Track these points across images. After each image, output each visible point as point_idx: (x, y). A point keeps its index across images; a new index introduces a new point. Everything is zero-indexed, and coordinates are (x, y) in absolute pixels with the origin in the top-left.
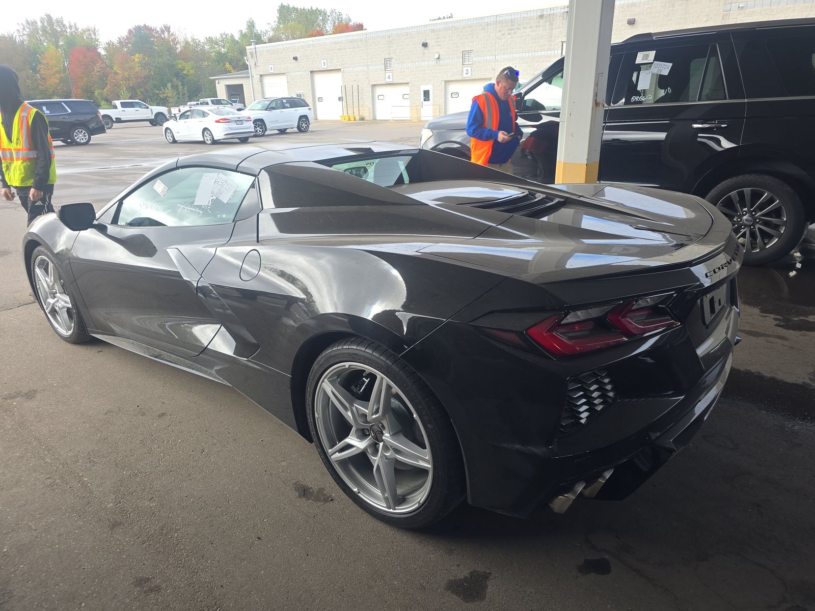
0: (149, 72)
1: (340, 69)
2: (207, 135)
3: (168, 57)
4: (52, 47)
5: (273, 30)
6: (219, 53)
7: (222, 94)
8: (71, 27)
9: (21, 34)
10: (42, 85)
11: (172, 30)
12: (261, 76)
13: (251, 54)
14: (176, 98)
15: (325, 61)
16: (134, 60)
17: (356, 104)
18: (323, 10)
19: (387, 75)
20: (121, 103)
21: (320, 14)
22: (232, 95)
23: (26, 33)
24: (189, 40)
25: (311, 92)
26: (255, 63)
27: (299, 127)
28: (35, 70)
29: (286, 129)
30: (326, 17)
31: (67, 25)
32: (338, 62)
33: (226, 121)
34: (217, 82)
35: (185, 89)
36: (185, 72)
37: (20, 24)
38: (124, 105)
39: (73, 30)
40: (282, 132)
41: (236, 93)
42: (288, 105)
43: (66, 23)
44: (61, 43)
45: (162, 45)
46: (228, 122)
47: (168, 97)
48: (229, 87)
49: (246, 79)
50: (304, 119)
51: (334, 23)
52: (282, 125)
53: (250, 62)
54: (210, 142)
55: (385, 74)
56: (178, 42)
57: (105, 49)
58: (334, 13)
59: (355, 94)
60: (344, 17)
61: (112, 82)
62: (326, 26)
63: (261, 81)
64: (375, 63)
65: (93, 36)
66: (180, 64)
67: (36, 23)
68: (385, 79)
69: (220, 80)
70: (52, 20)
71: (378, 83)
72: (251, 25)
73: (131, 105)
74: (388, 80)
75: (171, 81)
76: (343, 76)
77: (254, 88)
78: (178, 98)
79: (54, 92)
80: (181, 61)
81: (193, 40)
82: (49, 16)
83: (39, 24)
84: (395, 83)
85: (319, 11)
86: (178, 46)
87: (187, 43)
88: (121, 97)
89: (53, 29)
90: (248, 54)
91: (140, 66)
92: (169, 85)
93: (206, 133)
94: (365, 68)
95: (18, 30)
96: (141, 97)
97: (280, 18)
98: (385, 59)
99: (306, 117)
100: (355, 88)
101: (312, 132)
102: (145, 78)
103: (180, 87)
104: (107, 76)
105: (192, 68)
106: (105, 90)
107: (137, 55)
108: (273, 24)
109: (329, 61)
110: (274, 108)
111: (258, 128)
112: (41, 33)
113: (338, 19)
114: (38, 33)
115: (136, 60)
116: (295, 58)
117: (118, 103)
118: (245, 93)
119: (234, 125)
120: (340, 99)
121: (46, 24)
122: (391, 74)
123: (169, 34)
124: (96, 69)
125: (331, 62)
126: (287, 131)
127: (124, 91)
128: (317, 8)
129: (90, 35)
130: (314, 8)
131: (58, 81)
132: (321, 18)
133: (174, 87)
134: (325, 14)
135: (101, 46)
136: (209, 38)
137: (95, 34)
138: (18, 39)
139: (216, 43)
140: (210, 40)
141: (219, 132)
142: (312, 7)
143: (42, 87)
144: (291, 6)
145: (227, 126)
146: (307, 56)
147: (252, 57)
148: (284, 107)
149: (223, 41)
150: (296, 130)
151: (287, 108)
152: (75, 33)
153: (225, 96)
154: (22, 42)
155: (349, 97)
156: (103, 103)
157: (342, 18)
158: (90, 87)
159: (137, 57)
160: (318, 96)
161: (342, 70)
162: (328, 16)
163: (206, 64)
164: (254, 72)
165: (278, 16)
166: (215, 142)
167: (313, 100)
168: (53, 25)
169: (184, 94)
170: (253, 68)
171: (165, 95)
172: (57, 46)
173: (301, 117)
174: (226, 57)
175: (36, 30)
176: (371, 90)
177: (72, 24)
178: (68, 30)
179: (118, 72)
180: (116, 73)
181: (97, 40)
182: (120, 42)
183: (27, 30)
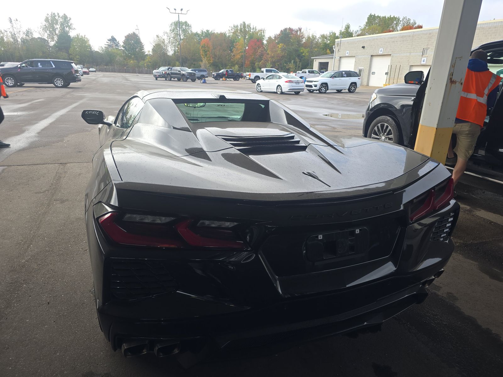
0: (285, 54)
1: (391, 55)
2: (279, 89)
3: (297, 46)
4: (242, 39)
5: (361, 30)
6: (325, 43)
7: (316, 67)
8: (253, 29)
9: (230, 32)
10: (233, 59)
11: (302, 30)
12: (340, 57)
13: (338, 44)
14: (294, 68)
15: (382, 49)
16: (279, 47)
17: (396, 77)
18: (397, 18)
19: (423, 59)
20: (266, 70)
21: (395, 20)
22: (322, 68)
23: (232, 32)
24: (311, 36)
25: (368, 69)
26: (339, 50)
27: (349, 90)
28: (232, 51)
29: (342, 90)
30: (398, 22)
31: (252, 28)
32: (390, 50)
33: (290, 81)
34: (315, 60)
35: (300, 64)
36: (304, 54)
37: (231, 27)
38: (267, 71)
39: (254, 30)
40: (339, 91)
41: (324, 67)
42: (345, 75)
43: (252, 27)
44: (247, 37)
45: (295, 39)
46: (292, 82)
47: (290, 68)
48: (321, 64)
49: (331, 59)
50: (354, 84)
51: (404, 25)
52: (339, 87)
53: (335, 49)
54: (279, 93)
55: (422, 59)
56: (304, 37)
57: (267, 41)
58: (405, 19)
59: (397, 70)
60: (412, 21)
61: (265, 59)
62: (398, 27)
63: (340, 61)
64: (416, 51)
65: (263, 34)
66: (302, 50)
67: (238, 26)
68: (421, 62)
69: (317, 59)
70: (245, 25)
71: (415, 65)
72: (348, 27)
73: (271, 71)
74: (423, 63)
75: (294, 59)
76: (391, 59)
77: (335, 64)
78: (296, 69)
79: (237, 63)
80: (303, 48)
81: (313, 36)
82: (244, 23)
83: (239, 27)
84: (427, 64)
85: (395, 18)
86: (304, 39)
87: (309, 38)
88: (267, 67)
89: (245, 30)
90: (336, 44)
91: (280, 50)
92: (293, 61)
93: (279, 87)
94: (408, 54)
95: (229, 30)
96: (277, 67)
97: (367, 23)
98: (424, 49)
99: (355, 83)
100: (398, 67)
101: (357, 93)
102: (282, 57)
103: (298, 63)
104: (263, 55)
105: (308, 52)
106: (260, 63)
107: (281, 44)
108: (362, 26)
109: (384, 49)
110: (336, 77)
111: (323, 88)
112: (239, 31)
113: (407, 22)
114: (237, 32)
115: (280, 47)
116: (363, 47)
117: (264, 70)
118: (329, 67)
119: (294, 84)
120: (387, 74)
121: (242, 27)
122: (425, 59)
123: (300, 33)
124: (259, 51)
125: (385, 50)
126: (342, 91)
127: (269, 64)
128: (394, 16)
129: (261, 33)
130: (392, 16)
131: (240, 57)
132: (395, 22)
133: (295, 62)
134: (399, 20)
135: (265, 39)
136: (323, 35)
137: (264, 33)
138: (227, 35)
139: (326, 38)
140: (323, 37)
141: (286, 88)
142: (391, 15)
143: (233, 60)
144: (376, 15)
145: (291, 85)
146: (371, 46)
147: (338, 46)
148: (342, 76)
149: (330, 37)
150: (347, 91)
151: (344, 77)
152: (255, 32)
153: (317, 69)
154: (229, 36)
155: (393, 73)
156: (258, 69)
157: (410, 22)
158: (254, 61)
159: (280, 46)
160: (373, 70)
161: (392, 55)
162: (401, 21)
163: (316, 50)
164: (337, 55)
165: (367, 21)
166: (282, 93)
167: (368, 74)
168: (245, 28)
169: (299, 67)
170: (337, 53)
171: (289, 67)
172: (245, 39)
173: (352, 83)
174: (329, 46)
175: (237, 30)
176: (409, 69)
177: (254, 27)
178: (252, 30)
179: (269, 53)
180: (268, 54)
181: (264, 36)
182: (275, 37)
183: (233, 30)
